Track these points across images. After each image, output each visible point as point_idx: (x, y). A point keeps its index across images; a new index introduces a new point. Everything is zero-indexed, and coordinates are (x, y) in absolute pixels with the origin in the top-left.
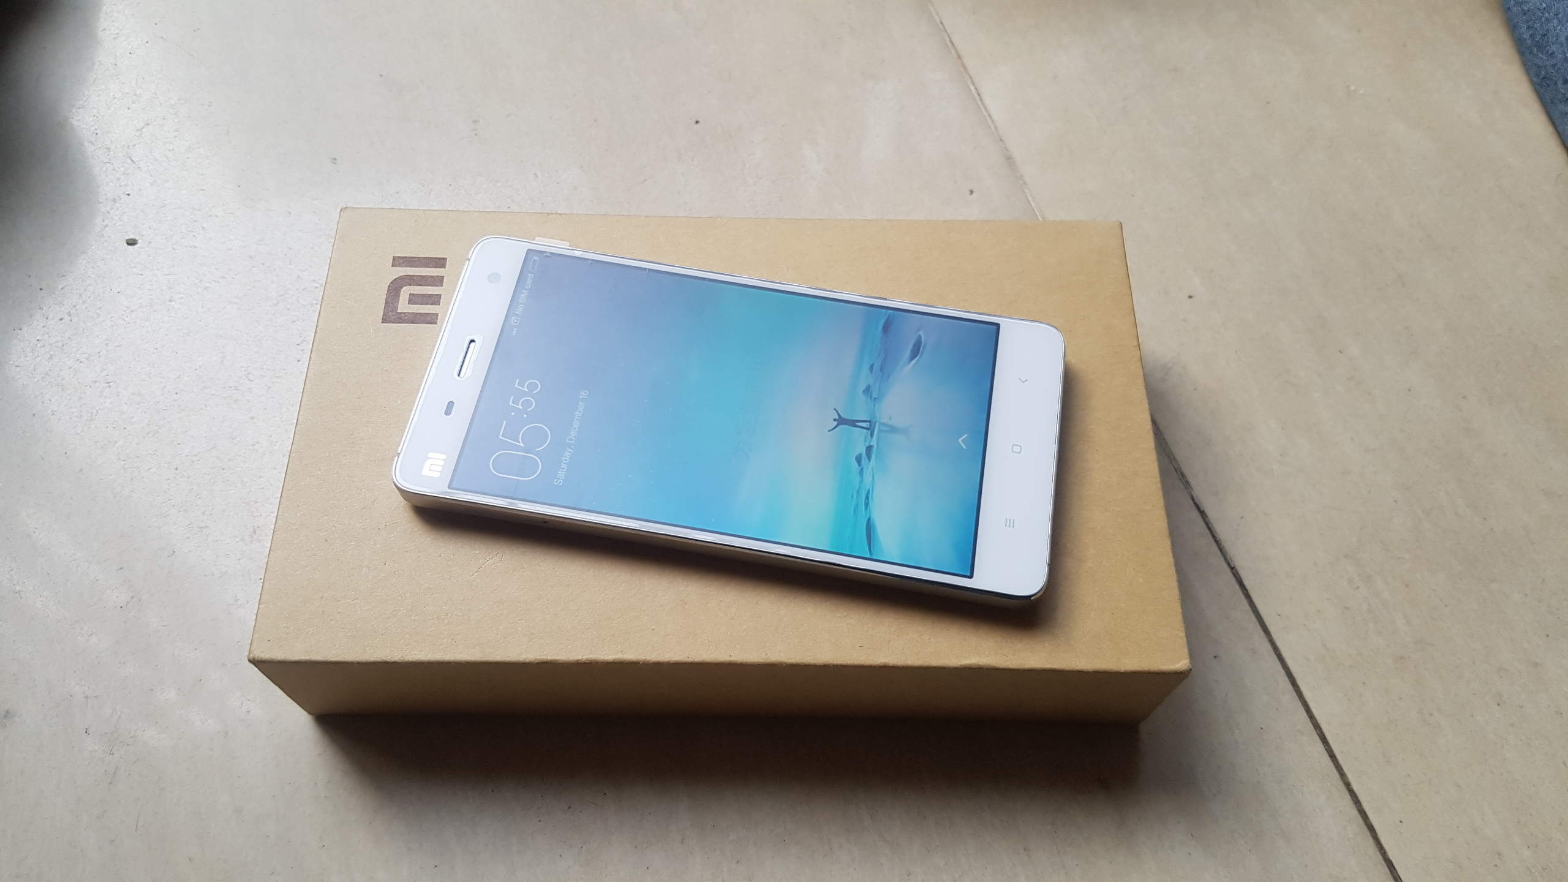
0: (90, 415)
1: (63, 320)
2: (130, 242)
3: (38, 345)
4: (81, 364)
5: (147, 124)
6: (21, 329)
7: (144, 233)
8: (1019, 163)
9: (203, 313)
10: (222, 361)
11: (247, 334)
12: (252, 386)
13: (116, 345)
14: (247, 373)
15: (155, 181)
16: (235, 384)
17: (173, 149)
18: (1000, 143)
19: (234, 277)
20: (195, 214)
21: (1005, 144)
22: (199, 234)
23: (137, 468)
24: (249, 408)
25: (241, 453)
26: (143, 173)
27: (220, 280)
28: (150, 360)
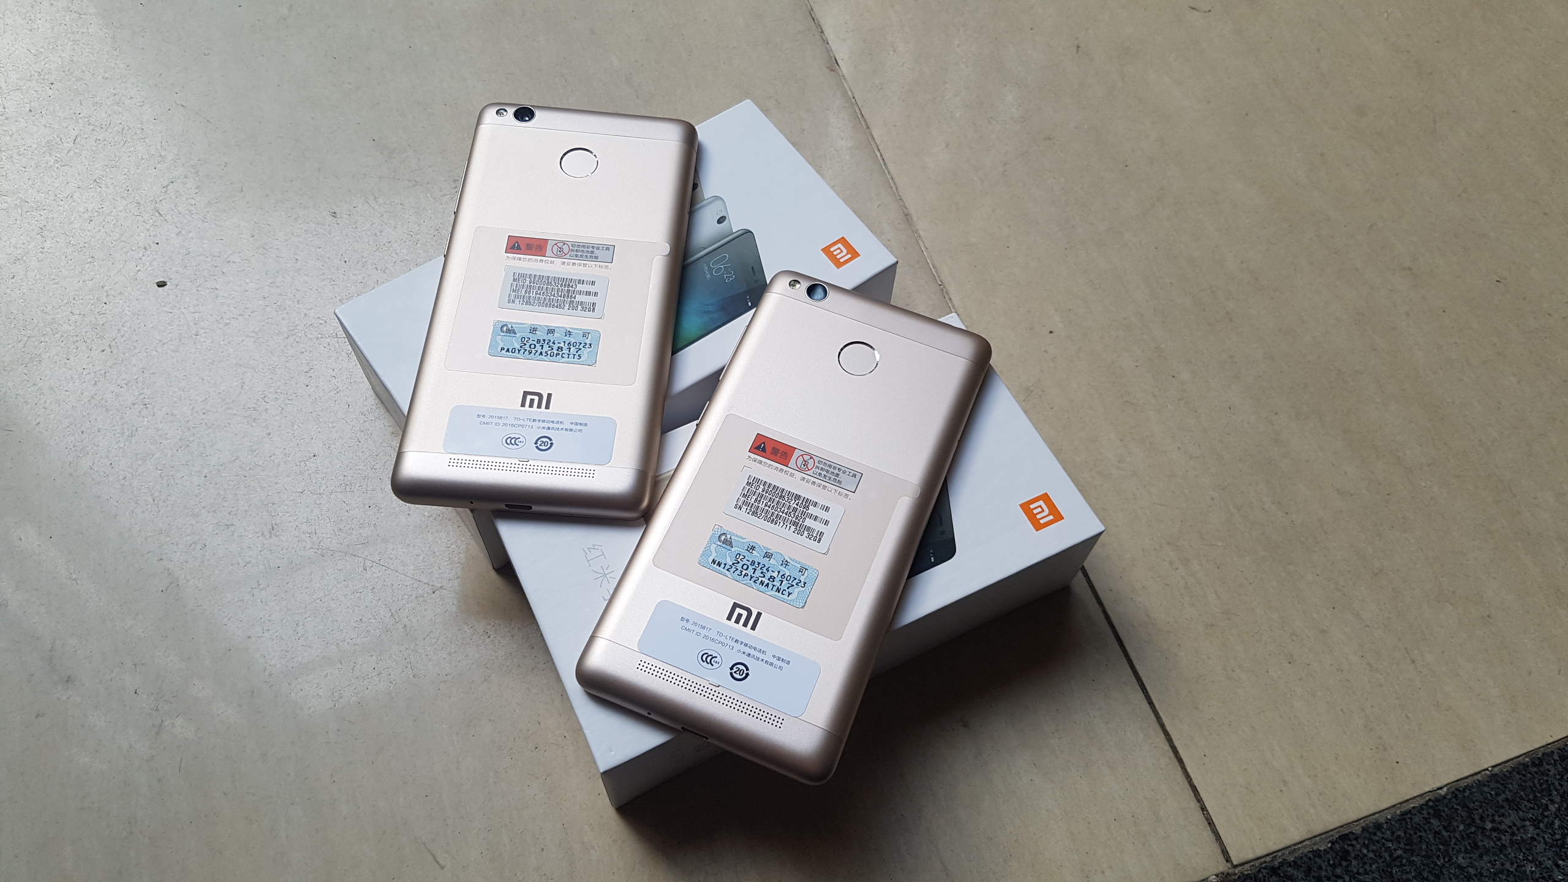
1: (105, 352)
2: (160, 284)
3: (84, 373)
4: (122, 389)
5: (172, 182)
7: (172, 277)
8: (915, 219)
9: (226, 345)
10: (242, 386)
11: (263, 363)
12: (268, 407)
13: (151, 372)
14: (263, 396)
15: (180, 232)
16: (254, 405)
17: (195, 204)
18: (900, 201)
19: (251, 315)
20: (215, 261)
21: (904, 203)
22: (219, 278)
23: (172, 476)
24: (266, 425)
25: (261, 463)
26: (170, 225)
27: (238, 317)
28: (180, 385)
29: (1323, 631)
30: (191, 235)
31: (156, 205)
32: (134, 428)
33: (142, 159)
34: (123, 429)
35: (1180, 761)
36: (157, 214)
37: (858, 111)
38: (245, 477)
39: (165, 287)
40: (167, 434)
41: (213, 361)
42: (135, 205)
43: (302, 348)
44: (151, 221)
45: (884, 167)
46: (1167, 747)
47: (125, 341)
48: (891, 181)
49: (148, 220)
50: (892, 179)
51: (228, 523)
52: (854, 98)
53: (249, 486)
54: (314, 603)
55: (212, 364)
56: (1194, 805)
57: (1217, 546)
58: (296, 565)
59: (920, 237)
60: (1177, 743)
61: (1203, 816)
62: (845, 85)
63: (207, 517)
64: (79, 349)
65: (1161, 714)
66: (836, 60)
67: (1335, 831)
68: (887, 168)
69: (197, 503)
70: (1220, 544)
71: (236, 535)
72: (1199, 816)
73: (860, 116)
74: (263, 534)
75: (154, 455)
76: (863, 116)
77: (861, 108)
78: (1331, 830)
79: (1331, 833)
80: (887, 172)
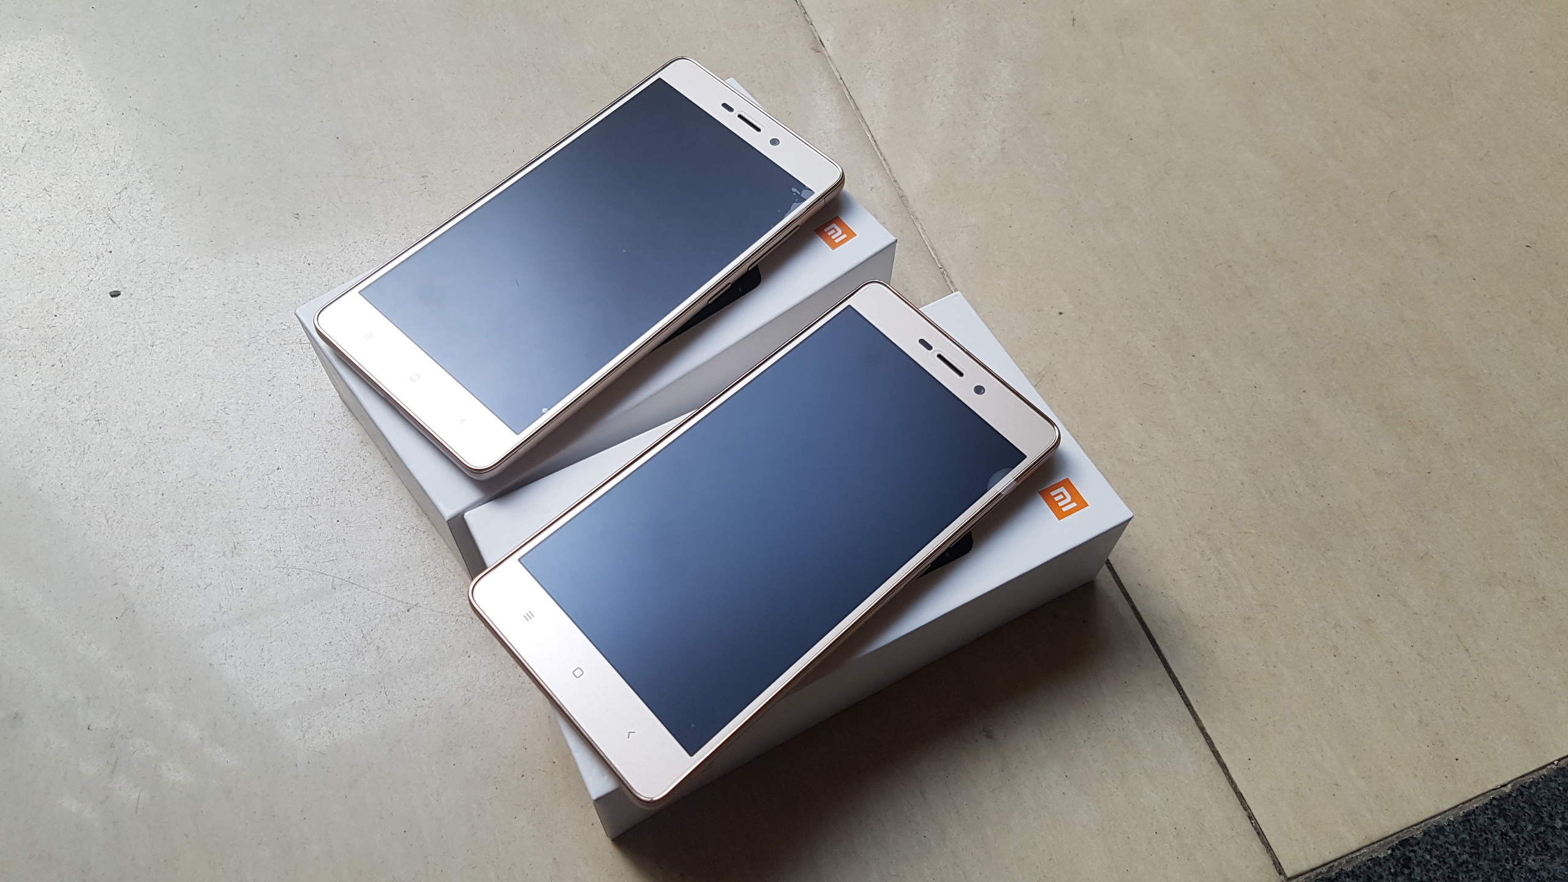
1: (55, 366)
2: (113, 294)
4: (73, 405)
5: (126, 188)
6: (16, 376)
7: (127, 285)
8: (910, 200)
9: (183, 355)
10: (201, 398)
11: (223, 373)
12: (228, 419)
13: (104, 386)
14: (223, 407)
15: (134, 239)
16: (213, 418)
17: (150, 210)
18: (894, 183)
19: (209, 322)
20: (172, 268)
21: (898, 184)
22: (176, 285)
23: (127, 495)
24: (227, 438)
25: (221, 478)
26: (124, 232)
27: (197, 326)
28: (136, 399)
29: (1368, 621)
30: (145, 242)
31: (109, 212)
32: (87, 446)
33: (95, 165)
34: (74, 447)
35: (1224, 767)
36: (111, 222)
37: (846, 93)
38: (205, 493)
39: (120, 296)
40: (121, 451)
41: (171, 373)
42: (88, 212)
43: (264, 356)
44: (104, 229)
45: (876, 149)
46: (1209, 752)
47: (76, 354)
48: (883, 162)
49: (101, 228)
50: (885, 160)
51: (188, 543)
52: (841, 79)
53: (209, 503)
54: (279, 627)
55: (170, 375)
56: (1241, 814)
57: (1251, 533)
58: (260, 585)
59: (917, 219)
60: (1218, 747)
61: (1251, 825)
62: (832, 66)
63: (165, 537)
64: (27, 364)
65: (1200, 716)
66: (821, 41)
67: (1394, 837)
68: (878, 149)
69: (154, 523)
70: (1253, 531)
71: (195, 555)
72: (1247, 825)
73: (848, 97)
74: (224, 554)
75: (107, 473)
76: (851, 96)
77: (849, 90)
78: (1391, 836)
79: (1390, 838)
80: (879, 154)
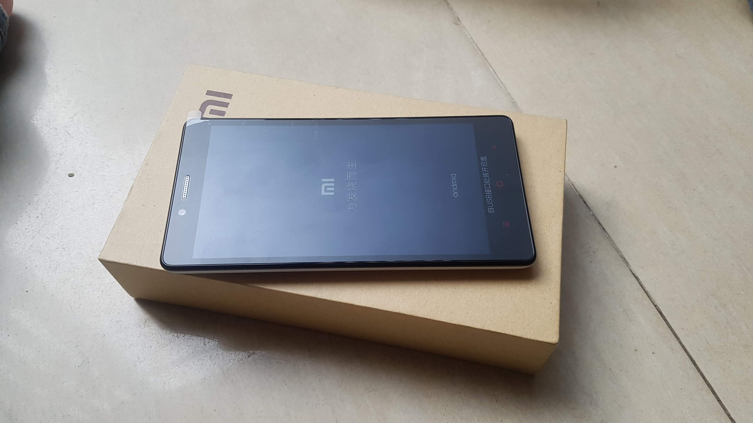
0: (55, 266)
1: (39, 218)
2: (70, 175)
3: (27, 231)
4: (50, 240)
5: (76, 115)
6: (17, 224)
7: (78, 170)
9: (111, 209)
13: (67, 228)
17: (89, 127)
18: (508, 95)
20: (103, 159)
21: (511, 96)
22: (106, 169)
23: (82, 292)
26: (75, 140)
28: (85, 235)
30: (88, 145)
31: (67, 129)
32: (58, 264)
33: (58, 103)
34: (50, 265)
36: (67, 134)
39: (73, 177)
40: (77, 266)
42: (55, 129)
44: (64, 138)
45: (496, 76)
50: (502, 83)
51: (118, 320)
52: (472, 39)
54: (174, 369)
55: (104, 221)
62: (466, 32)
69: (98, 308)
73: (477, 48)
75: (70, 279)
80: (498, 79)
